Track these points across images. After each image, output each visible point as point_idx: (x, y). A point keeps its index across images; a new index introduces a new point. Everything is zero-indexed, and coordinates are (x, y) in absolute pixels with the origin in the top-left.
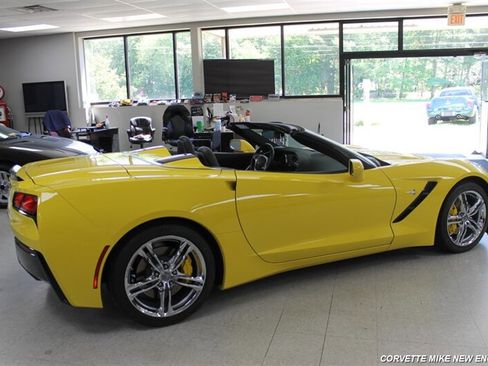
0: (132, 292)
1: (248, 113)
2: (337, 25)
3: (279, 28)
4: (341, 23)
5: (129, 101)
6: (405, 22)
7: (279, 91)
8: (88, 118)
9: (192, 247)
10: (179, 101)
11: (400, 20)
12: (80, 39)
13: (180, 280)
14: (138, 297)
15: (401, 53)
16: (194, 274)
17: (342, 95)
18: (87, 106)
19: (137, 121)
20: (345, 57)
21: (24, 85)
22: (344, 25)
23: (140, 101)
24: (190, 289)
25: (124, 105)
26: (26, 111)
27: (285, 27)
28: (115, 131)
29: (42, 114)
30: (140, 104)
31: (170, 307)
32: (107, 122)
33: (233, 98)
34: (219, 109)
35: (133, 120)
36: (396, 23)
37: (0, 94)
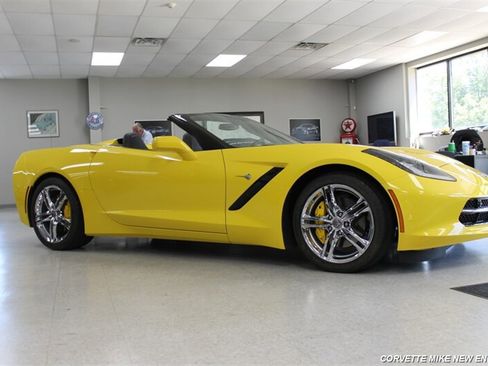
5: (448, 130)
9: (66, 197)
21: (369, 118)
25: (444, 134)
37: (352, 127)
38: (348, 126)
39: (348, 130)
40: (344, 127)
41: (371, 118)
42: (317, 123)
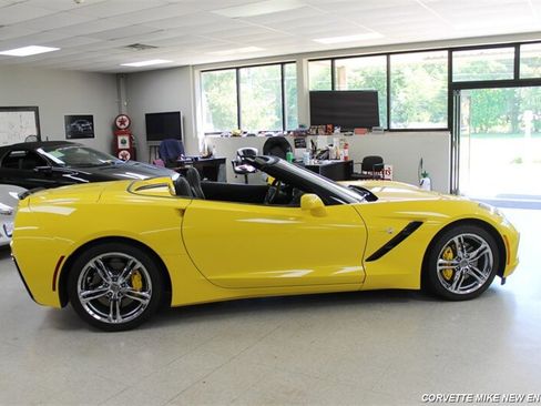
0: (84, 297)
1: (346, 146)
2: (446, 53)
3: (385, 57)
4: (451, 50)
5: (238, 132)
6: (522, 47)
7: (383, 124)
8: (201, 148)
9: (139, 265)
10: (286, 133)
11: (517, 45)
12: (197, 72)
13: (129, 293)
14: (91, 301)
15: (517, 82)
16: (143, 290)
17: (450, 128)
18: (201, 136)
19: (244, 151)
20: (455, 88)
21: (147, 115)
22: (454, 53)
23: (249, 132)
24: (139, 302)
25: (234, 135)
26: (148, 140)
27: (391, 56)
28: (223, 161)
29: (159, 143)
30: (249, 135)
31: (119, 317)
32: (214, 152)
33: (337, 130)
34: (322, 142)
35: (240, 150)
36: (513, 49)
37: (127, 124)
38: (122, 122)
39: (123, 127)
40: (118, 124)
41: (148, 116)
42: (90, 118)
